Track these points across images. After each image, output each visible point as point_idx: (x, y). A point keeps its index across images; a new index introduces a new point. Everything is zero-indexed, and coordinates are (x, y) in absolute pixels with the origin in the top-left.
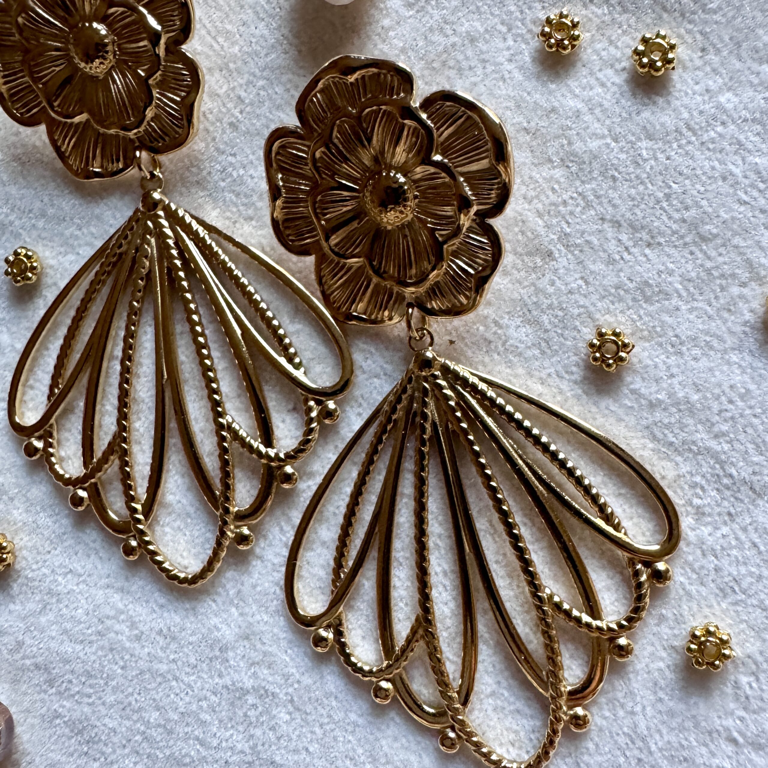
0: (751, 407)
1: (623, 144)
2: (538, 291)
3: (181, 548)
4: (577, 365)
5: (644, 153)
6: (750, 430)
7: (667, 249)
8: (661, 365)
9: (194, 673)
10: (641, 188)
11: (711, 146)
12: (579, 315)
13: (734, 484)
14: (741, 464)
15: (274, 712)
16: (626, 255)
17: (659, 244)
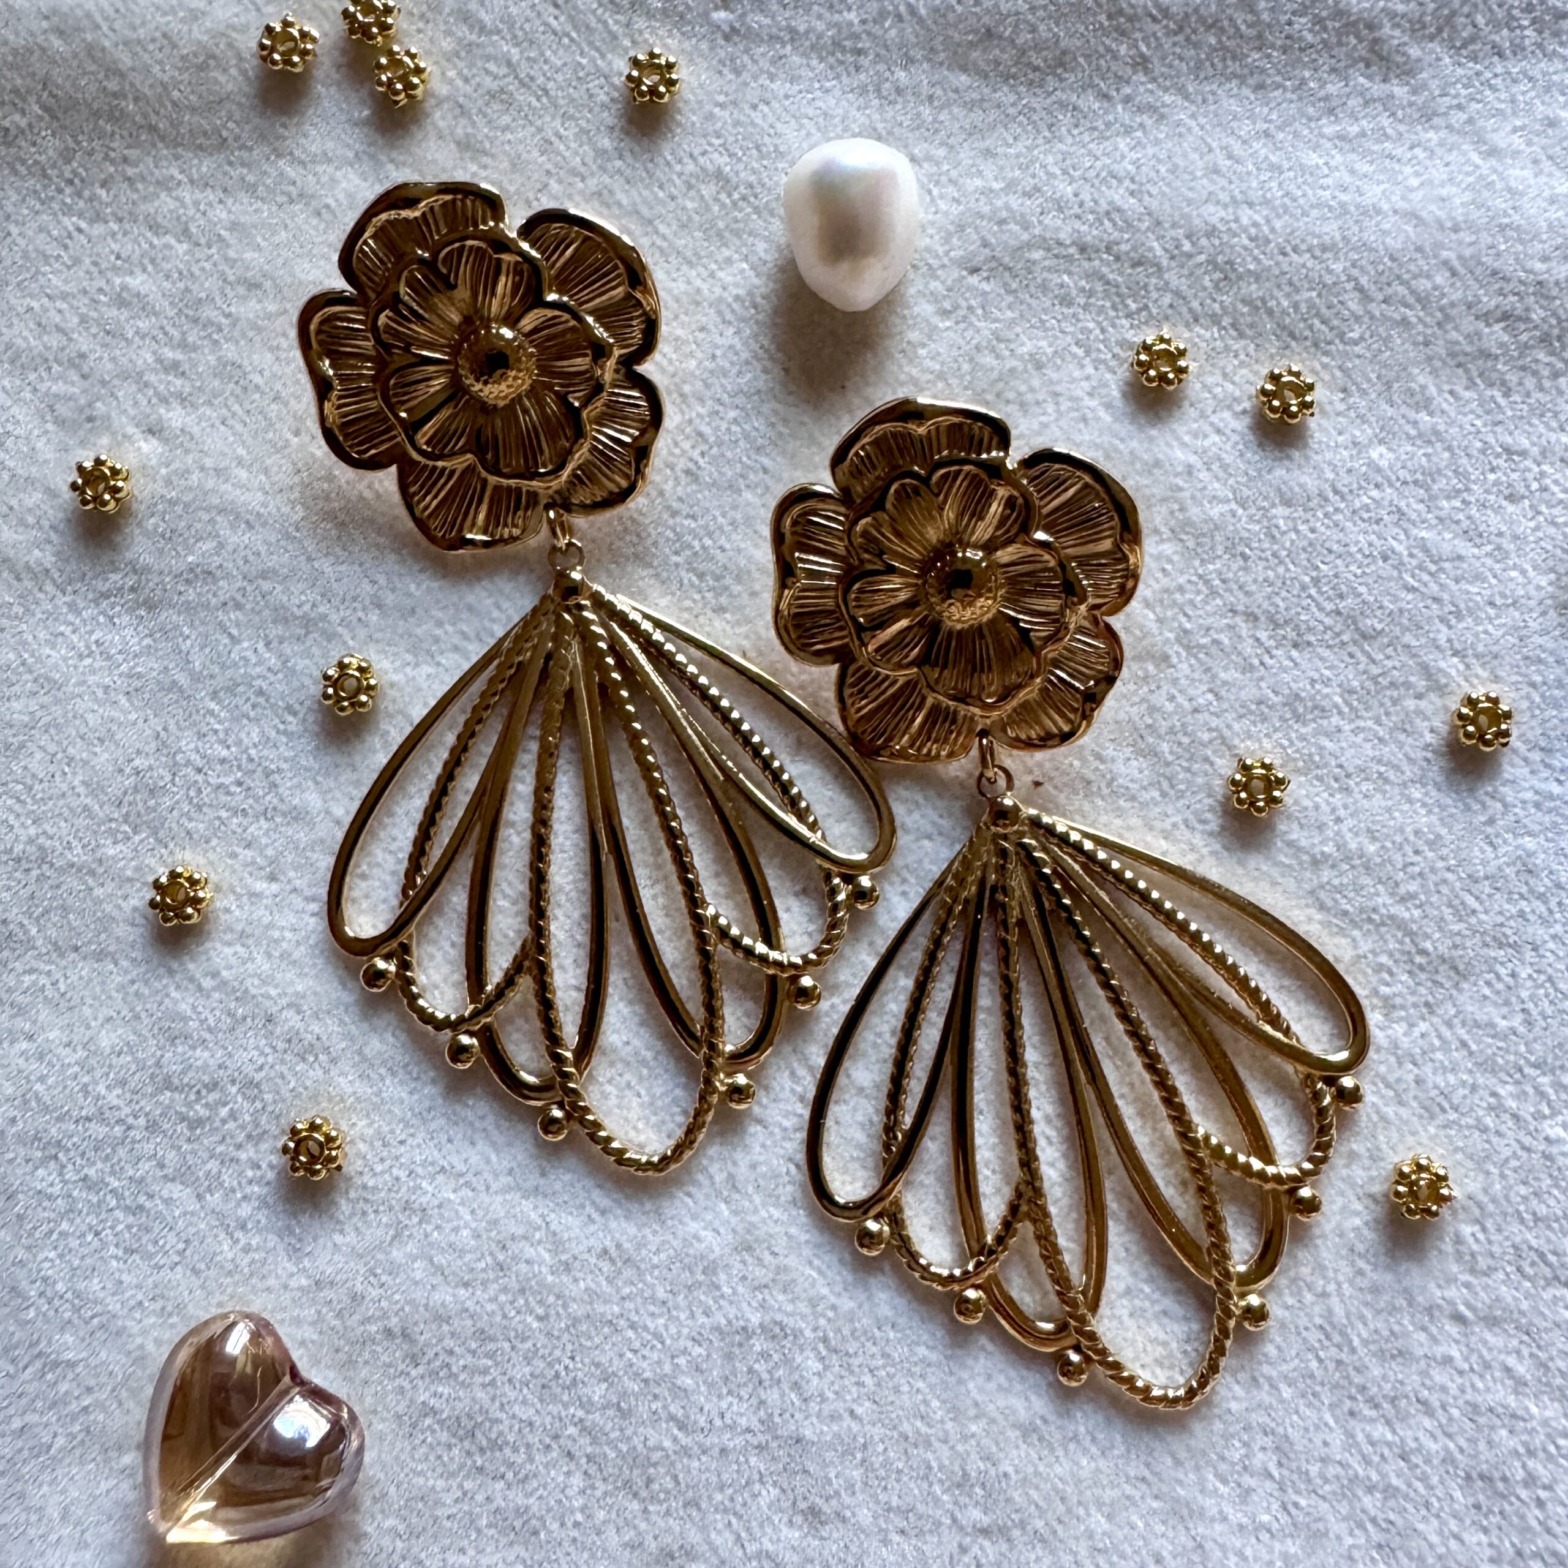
0: (1442, 859)
1: (1253, 511)
2: (1152, 709)
3: (633, 1115)
4: (1211, 809)
5: (1281, 522)
6: (1445, 890)
8: (1323, 806)
9: (661, 1315)
10: (1281, 570)
11: (1366, 516)
12: (1211, 741)
13: (1430, 963)
14: (1437, 935)
15: (799, 1360)
16: (1266, 659)
17: (1309, 644)
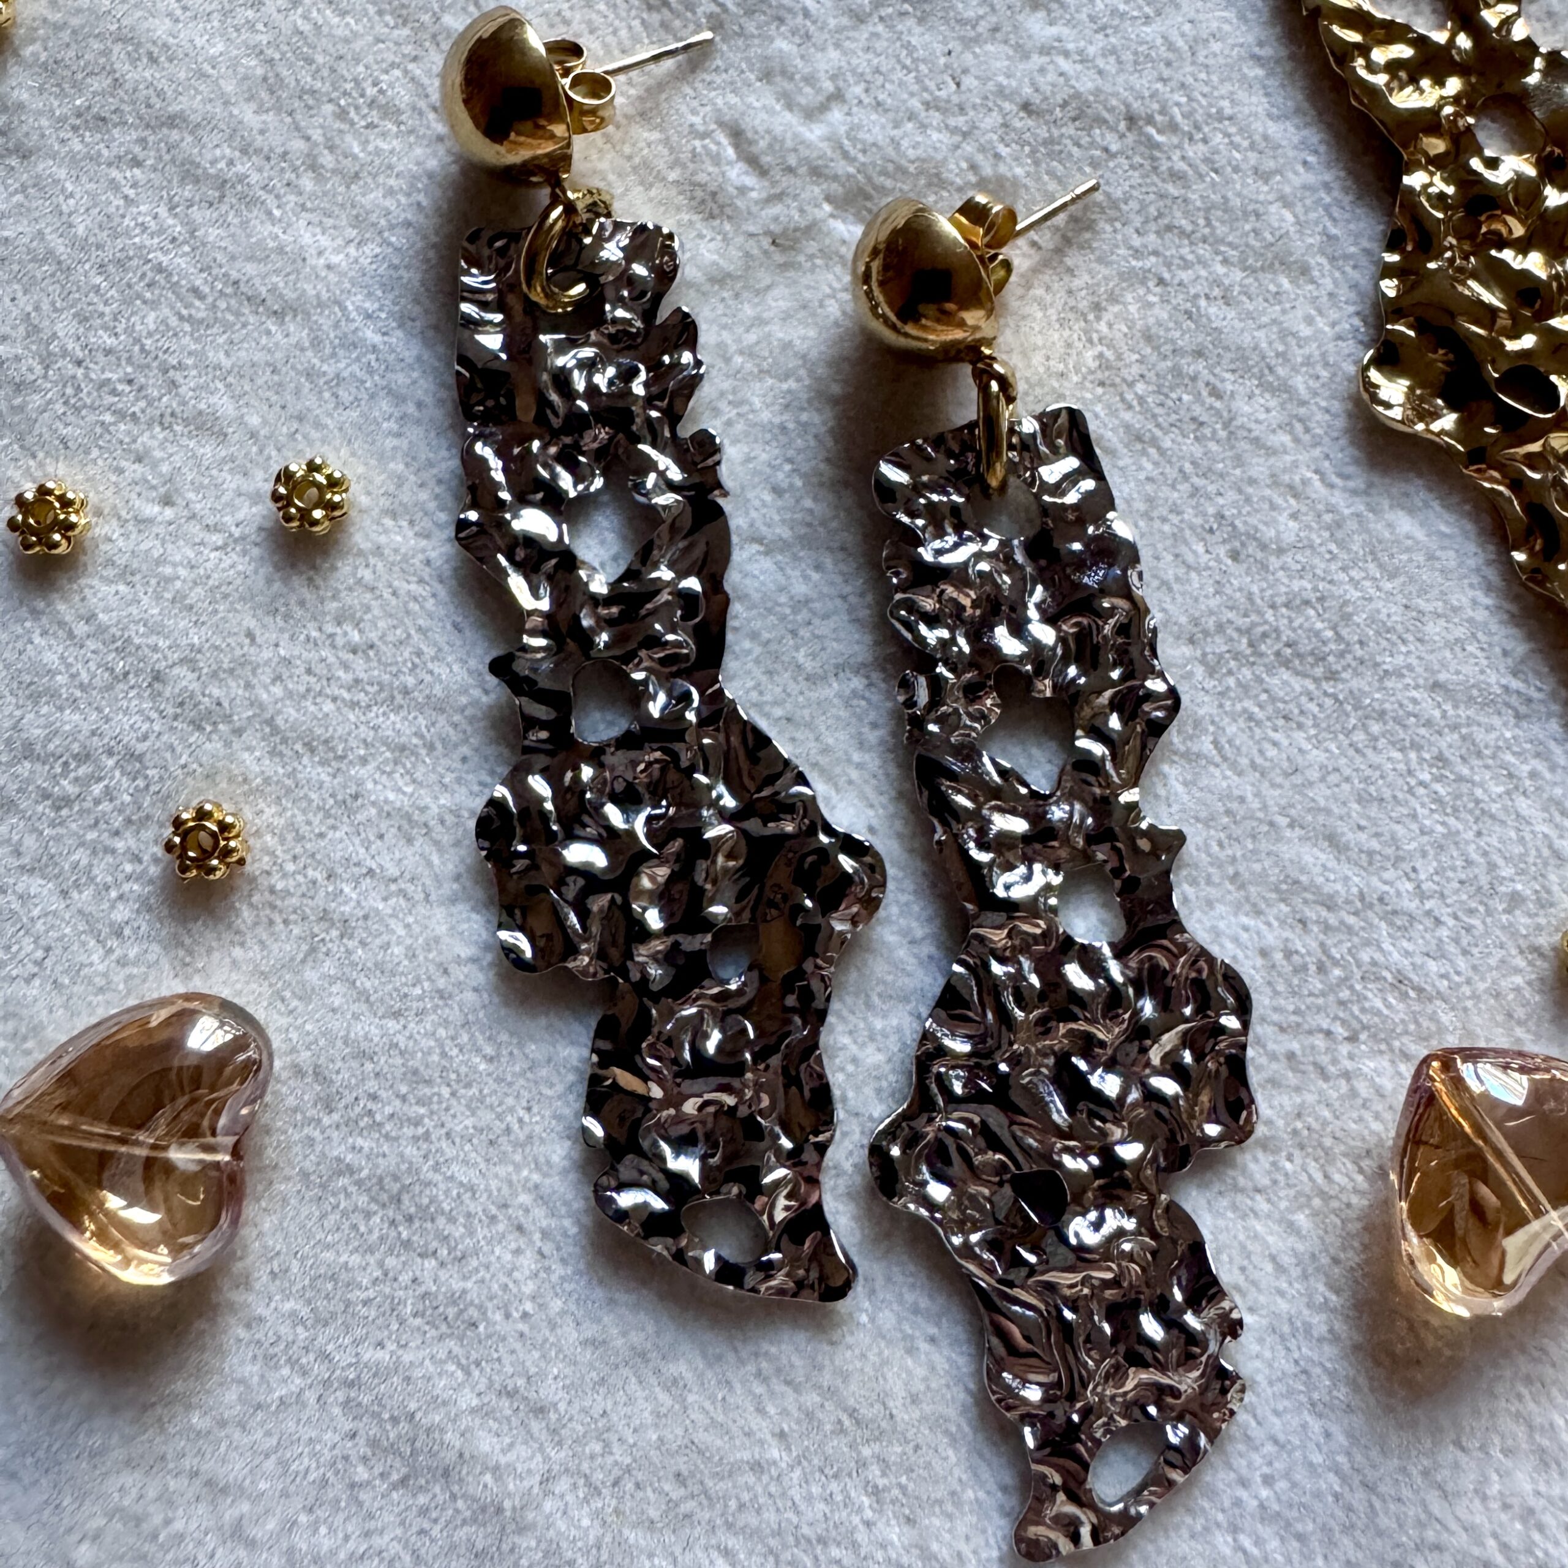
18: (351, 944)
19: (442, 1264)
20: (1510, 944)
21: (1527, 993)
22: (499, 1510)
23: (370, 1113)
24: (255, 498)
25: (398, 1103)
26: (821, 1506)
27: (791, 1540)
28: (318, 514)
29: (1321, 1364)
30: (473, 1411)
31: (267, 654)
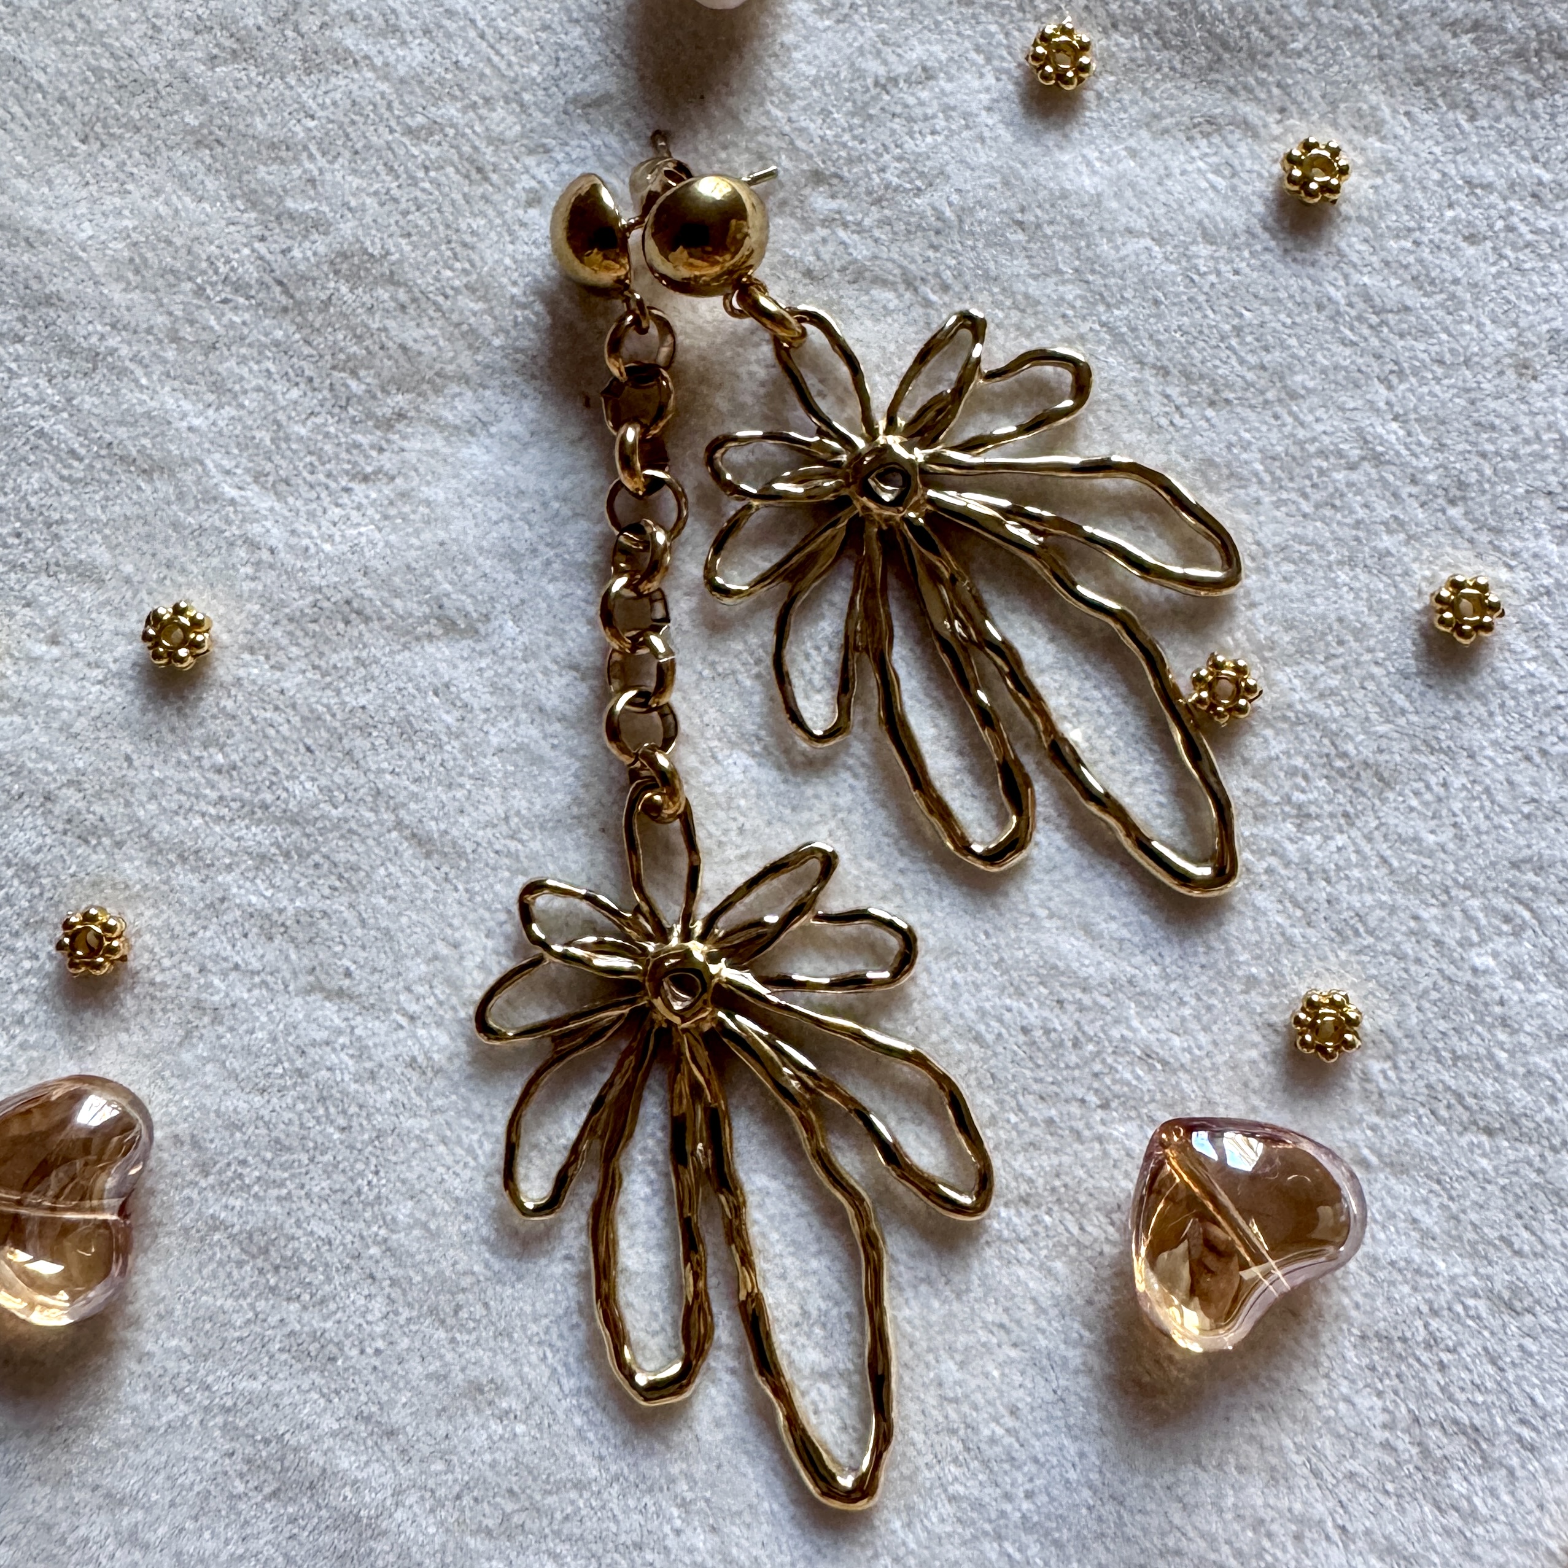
7: (1239, 409)
18: (221, 1030)
19: (305, 1308)
20: (1246, 1021)
21: (1262, 1065)
22: (358, 1519)
23: (240, 1176)
24: (129, 637)
25: (264, 1168)
26: (637, 1517)
27: (610, 1545)
28: (183, 652)
29: (1077, 1394)
30: (334, 1434)
31: (142, 776)
